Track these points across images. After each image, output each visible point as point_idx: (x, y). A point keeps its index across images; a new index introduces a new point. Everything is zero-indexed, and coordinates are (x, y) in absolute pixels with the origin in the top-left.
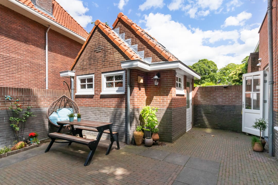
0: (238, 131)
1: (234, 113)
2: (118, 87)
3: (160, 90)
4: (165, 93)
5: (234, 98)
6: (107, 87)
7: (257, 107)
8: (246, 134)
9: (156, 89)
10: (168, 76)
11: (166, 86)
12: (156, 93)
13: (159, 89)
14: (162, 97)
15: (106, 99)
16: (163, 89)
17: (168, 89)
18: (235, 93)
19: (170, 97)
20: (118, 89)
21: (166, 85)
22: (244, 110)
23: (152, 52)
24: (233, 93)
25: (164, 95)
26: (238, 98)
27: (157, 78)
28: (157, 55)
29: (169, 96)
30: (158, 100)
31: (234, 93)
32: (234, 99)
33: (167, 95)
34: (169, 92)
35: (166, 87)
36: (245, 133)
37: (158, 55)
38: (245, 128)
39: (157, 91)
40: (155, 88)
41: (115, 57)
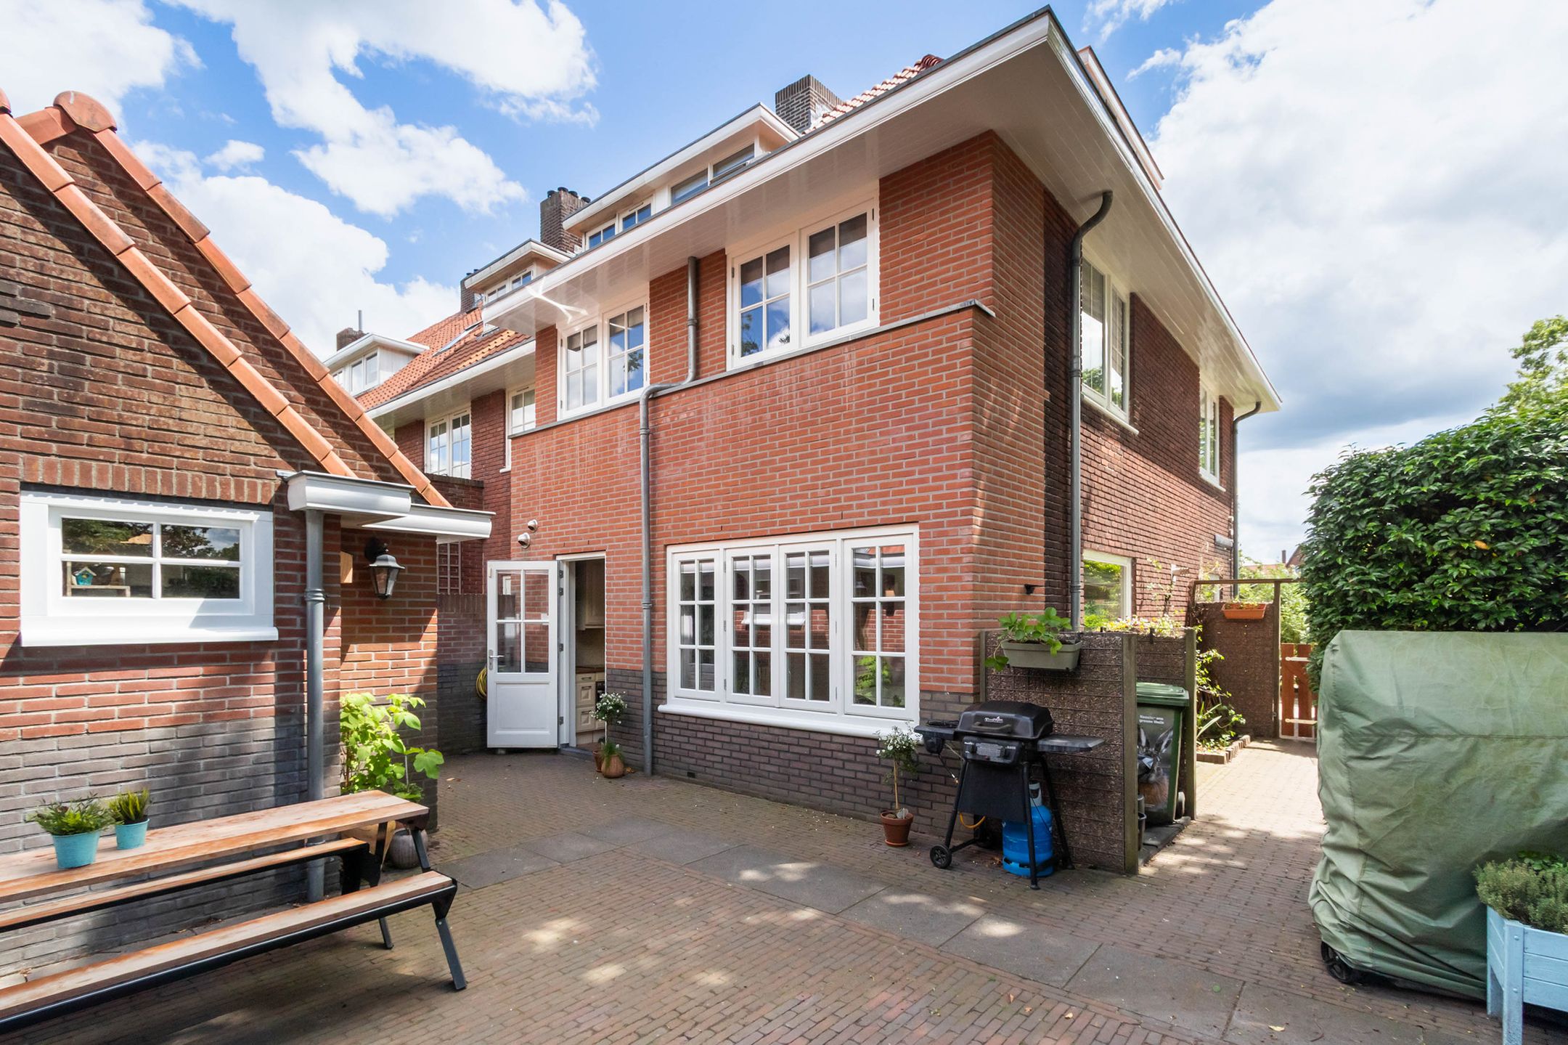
0: (464, 751)
1: (455, 691)
2: (200, 600)
3: (381, 617)
4: (405, 630)
5: (453, 639)
6: (65, 593)
7: (537, 665)
8: (500, 752)
9: (361, 612)
10: (418, 562)
11: (410, 602)
12: (362, 630)
13: (375, 612)
14: (390, 646)
15: (87, 676)
16: (395, 612)
17: (419, 612)
18: (455, 622)
19: (426, 646)
20: (203, 607)
21: (409, 595)
22: (494, 675)
23: (337, 433)
24: (449, 622)
25: (402, 640)
26: (465, 638)
27: (395, 565)
28: (365, 458)
29: (422, 643)
30: (374, 661)
31: (452, 619)
32: (452, 642)
33: (418, 638)
34: (425, 628)
35: (411, 604)
36: (494, 751)
37: (372, 460)
38: (498, 732)
39: (370, 622)
40: (357, 608)
41: (185, 415)
